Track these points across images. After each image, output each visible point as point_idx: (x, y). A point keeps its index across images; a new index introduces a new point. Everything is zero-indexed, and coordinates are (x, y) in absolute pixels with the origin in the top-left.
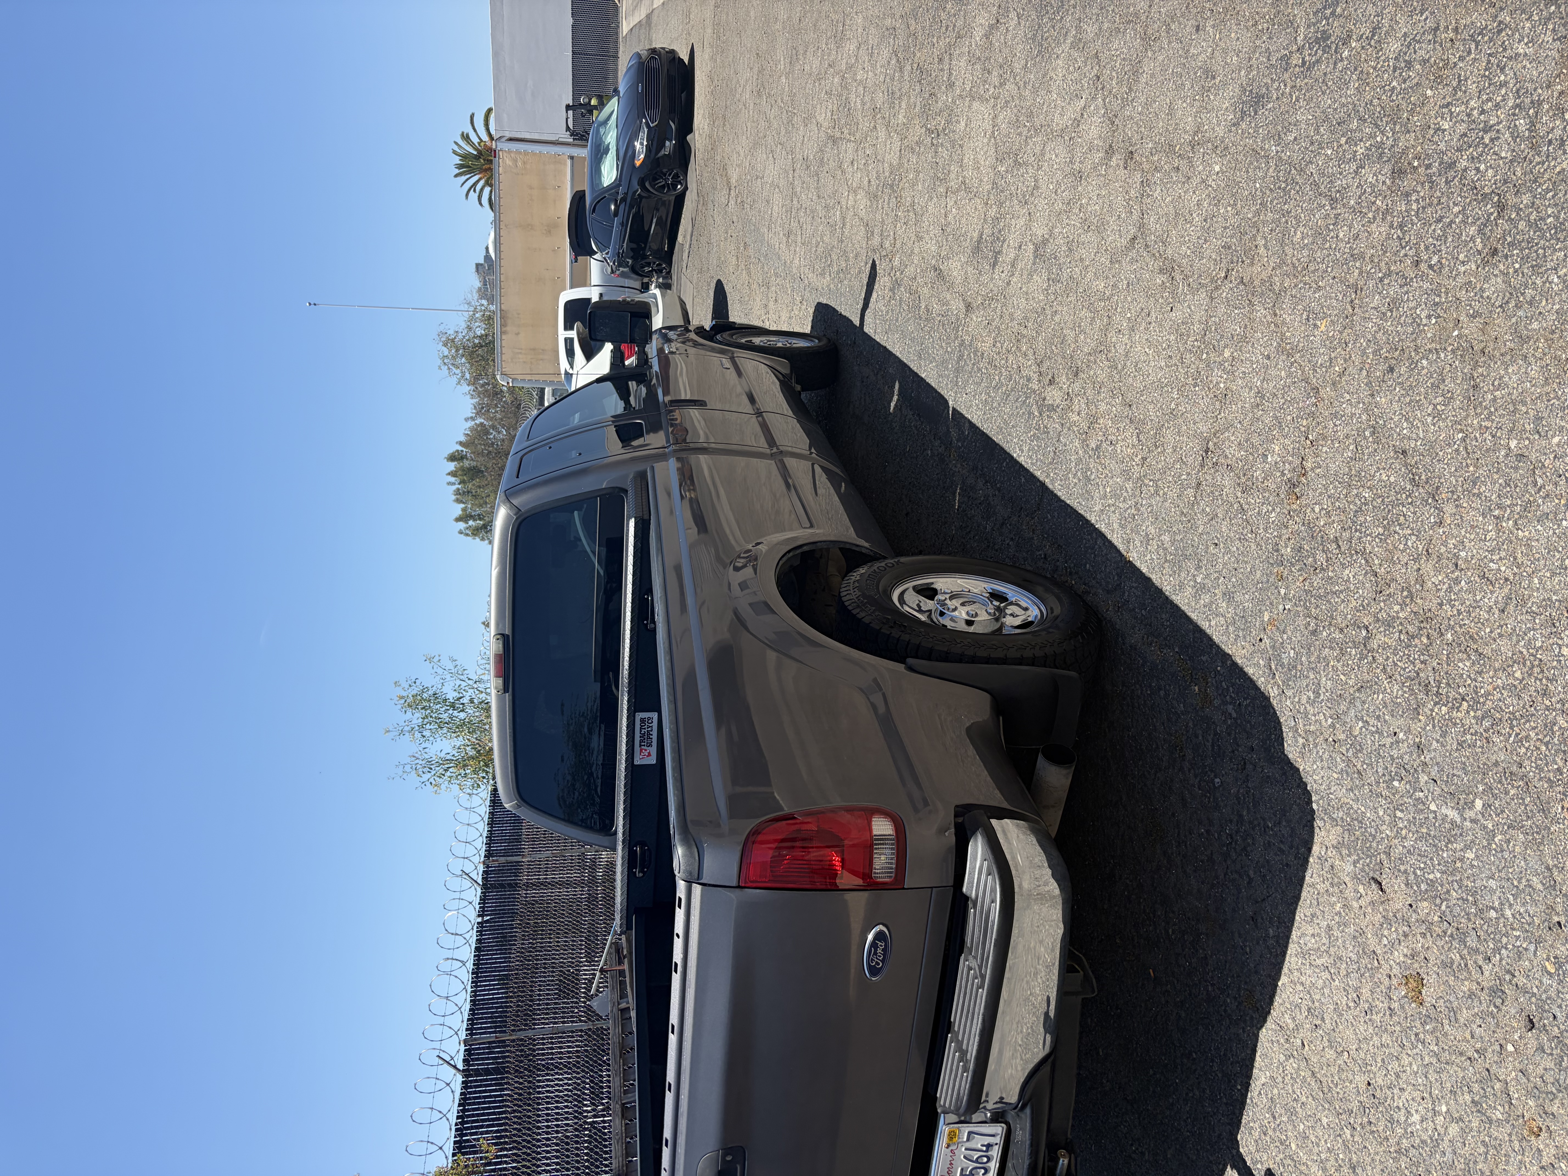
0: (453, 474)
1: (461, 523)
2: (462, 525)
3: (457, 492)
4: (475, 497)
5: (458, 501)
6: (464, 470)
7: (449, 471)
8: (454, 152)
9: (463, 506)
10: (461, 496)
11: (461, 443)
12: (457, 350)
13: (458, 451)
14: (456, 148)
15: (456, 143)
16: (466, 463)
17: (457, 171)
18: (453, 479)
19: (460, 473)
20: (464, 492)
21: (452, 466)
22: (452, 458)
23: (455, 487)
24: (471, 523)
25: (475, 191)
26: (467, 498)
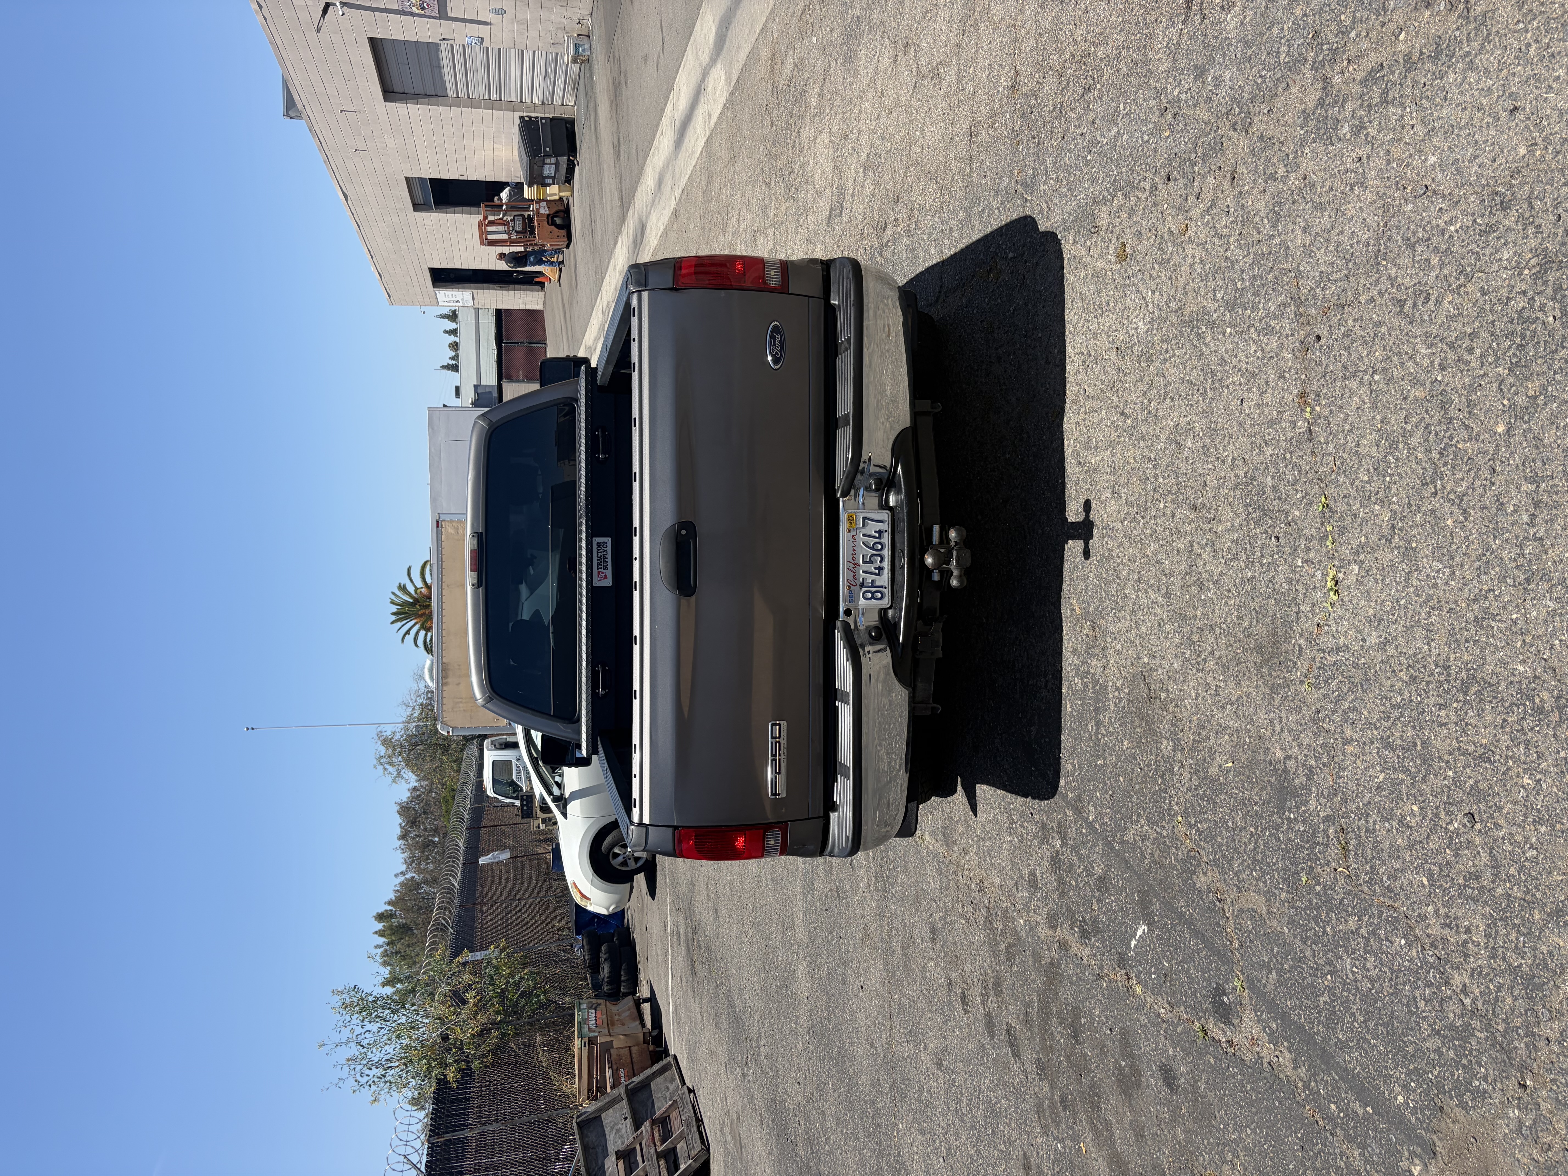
0: (381, 933)
3: (385, 954)
4: (404, 958)
5: (385, 964)
6: (392, 929)
7: (377, 929)
8: (392, 601)
9: (390, 968)
10: (388, 958)
11: (390, 902)
13: (386, 911)
14: (393, 597)
15: (393, 593)
16: (395, 922)
17: (394, 618)
18: (381, 940)
19: (388, 932)
20: (392, 953)
21: (380, 926)
22: (380, 917)
23: (382, 949)
24: (399, 986)
25: (411, 634)
26: (395, 959)
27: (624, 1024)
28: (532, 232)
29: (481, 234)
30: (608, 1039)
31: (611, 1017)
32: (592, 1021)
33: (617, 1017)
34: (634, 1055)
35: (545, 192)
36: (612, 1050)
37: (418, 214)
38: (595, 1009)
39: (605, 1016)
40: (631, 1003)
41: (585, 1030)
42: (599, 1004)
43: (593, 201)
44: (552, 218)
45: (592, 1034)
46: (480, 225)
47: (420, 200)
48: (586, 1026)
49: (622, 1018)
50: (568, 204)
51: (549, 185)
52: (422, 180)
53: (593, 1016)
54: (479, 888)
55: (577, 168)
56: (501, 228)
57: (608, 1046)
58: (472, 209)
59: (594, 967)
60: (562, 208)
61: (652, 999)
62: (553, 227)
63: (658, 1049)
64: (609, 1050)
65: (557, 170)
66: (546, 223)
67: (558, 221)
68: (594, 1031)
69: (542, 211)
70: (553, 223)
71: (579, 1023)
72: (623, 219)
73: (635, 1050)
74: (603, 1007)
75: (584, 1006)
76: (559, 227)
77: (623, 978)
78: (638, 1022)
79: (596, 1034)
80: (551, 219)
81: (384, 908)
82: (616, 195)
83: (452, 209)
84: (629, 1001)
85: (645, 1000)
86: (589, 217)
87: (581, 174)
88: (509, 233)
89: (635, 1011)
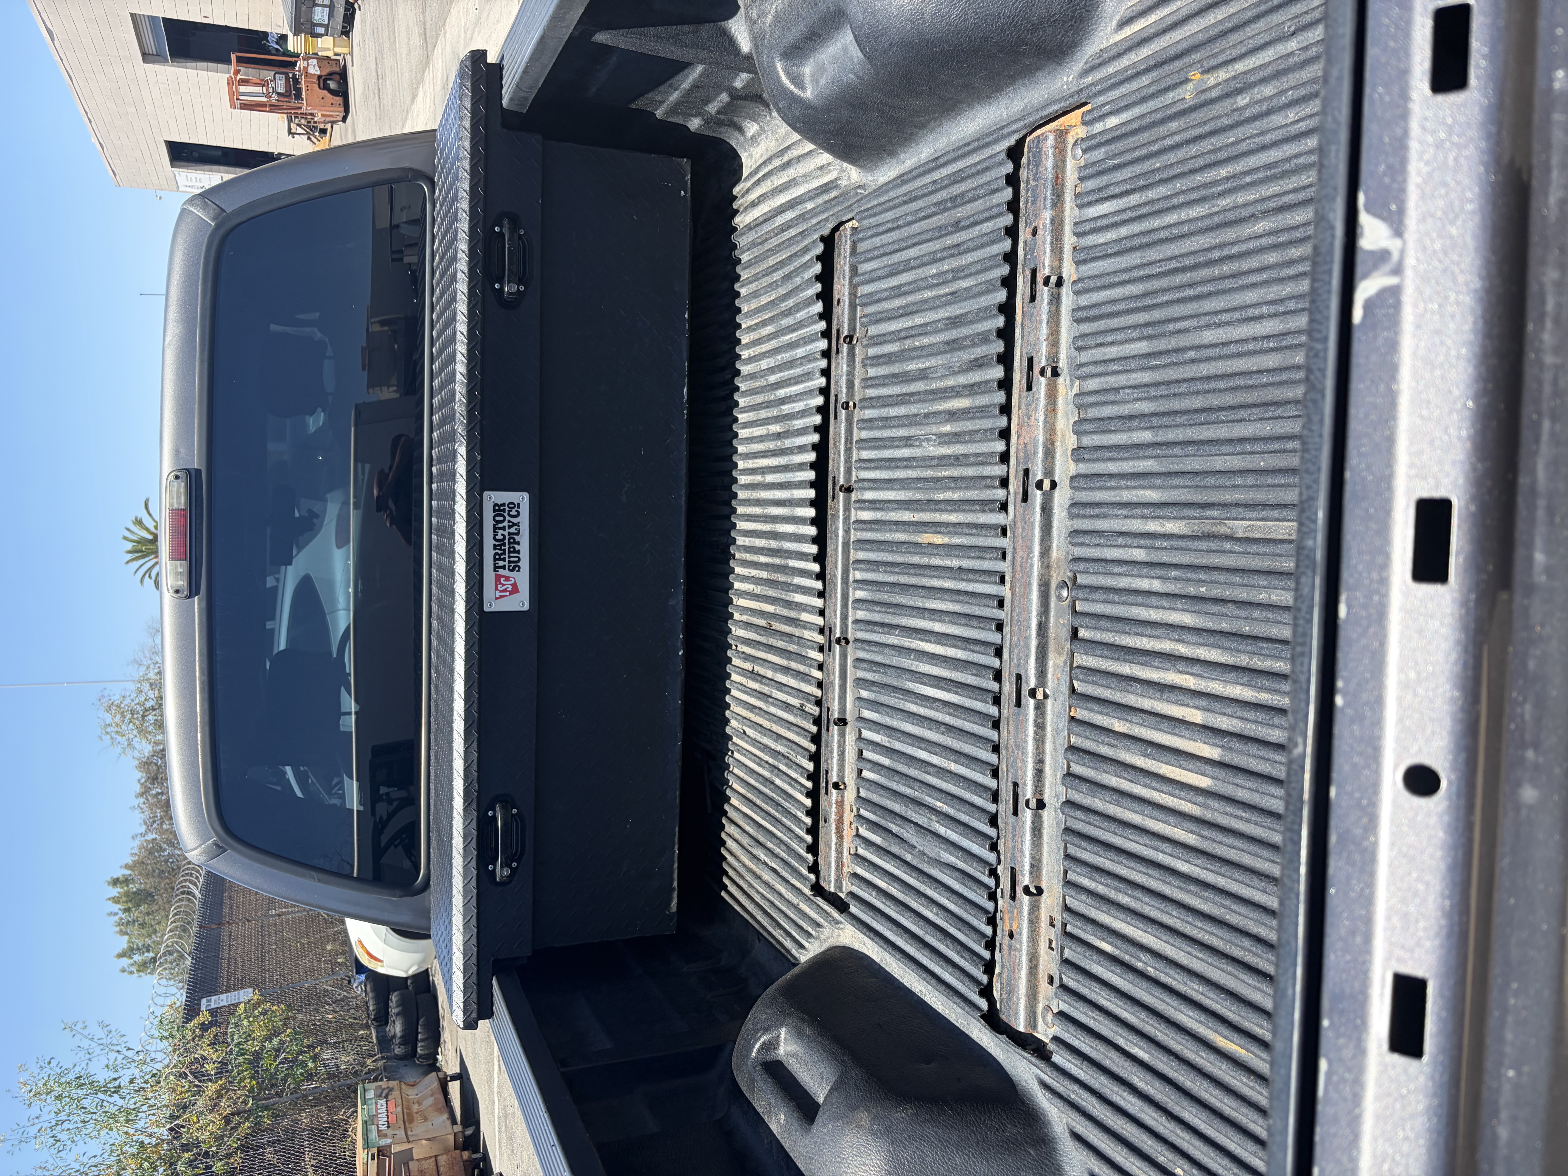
0: (116, 900)
1: (125, 959)
2: (125, 962)
3: (121, 923)
4: (143, 925)
5: (123, 933)
6: (129, 896)
7: (112, 895)
8: (125, 538)
9: (126, 938)
10: (124, 927)
11: (127, 867)
12: (123, 716)
13: (123, 875)
14: (128, 534)
15: (128, 529)
16: (133, 888)
17: (129, 557)
18: (116, 908)
19: (124, 899)
20: (129, 922)
22: (115, 882)
23: (117, 918)
25: (150, 577)
26: (135, 930)
27: (426, 1119)
28: (298, 96)
29: (231, 94)
30: (406, 1146)
31: (409, 1109)
32: (382, 1120)
33: (415, 1107)
34: (442, 1169)
35: (315, 45)
36: (411, 1164)
37: (149, 66)
38: (386, 1097)
39: (399, 1109)
40: (436, 1085)
41: (373, 1135)
42: (391, 1090)
43: (381, 52)
44: (325, 80)
45: (383, 1142)
46: (230, 83)
47: (151, 48)
48: (374, 1127)
49: (423, 1107)
50: (345, 65)
51: (320, 36)
52: (153, 19)
53: (384, 1110)
54: (227, 901)
55: (358, 12)
56: (258, 89)
57: (406, 1157)
58: (220, 66)
59: (382, 1018)
60: (337, 69)
61: (463, 1076)
62: (325, 92)
63: (475, 1156)
64: (407, 1164)
65: (331, 15)
66: (316, 86)
67: (332, 85)
68: (386, 1136)
69: (311, 70)
70: (326, 87)
71: (365, 1123)
72: (426, 61)
73: (443, 1160)
74: (396, 1093)
75: (371, 1094)
76: (333, 93)
77: (420, 1037)
78: (445, 1116)
79: (389, 1141)
80: (323, 82)
81: (120, 873)
82: (416, 30)
83: (194, 64)
84: (431, 1081)
85: (454, 1078)
86: (374, 73)
87: (363, 21)
88: (268, 96)
89: (441, 1097)
